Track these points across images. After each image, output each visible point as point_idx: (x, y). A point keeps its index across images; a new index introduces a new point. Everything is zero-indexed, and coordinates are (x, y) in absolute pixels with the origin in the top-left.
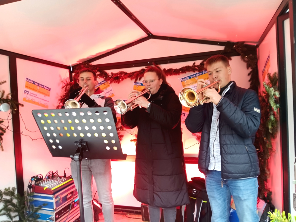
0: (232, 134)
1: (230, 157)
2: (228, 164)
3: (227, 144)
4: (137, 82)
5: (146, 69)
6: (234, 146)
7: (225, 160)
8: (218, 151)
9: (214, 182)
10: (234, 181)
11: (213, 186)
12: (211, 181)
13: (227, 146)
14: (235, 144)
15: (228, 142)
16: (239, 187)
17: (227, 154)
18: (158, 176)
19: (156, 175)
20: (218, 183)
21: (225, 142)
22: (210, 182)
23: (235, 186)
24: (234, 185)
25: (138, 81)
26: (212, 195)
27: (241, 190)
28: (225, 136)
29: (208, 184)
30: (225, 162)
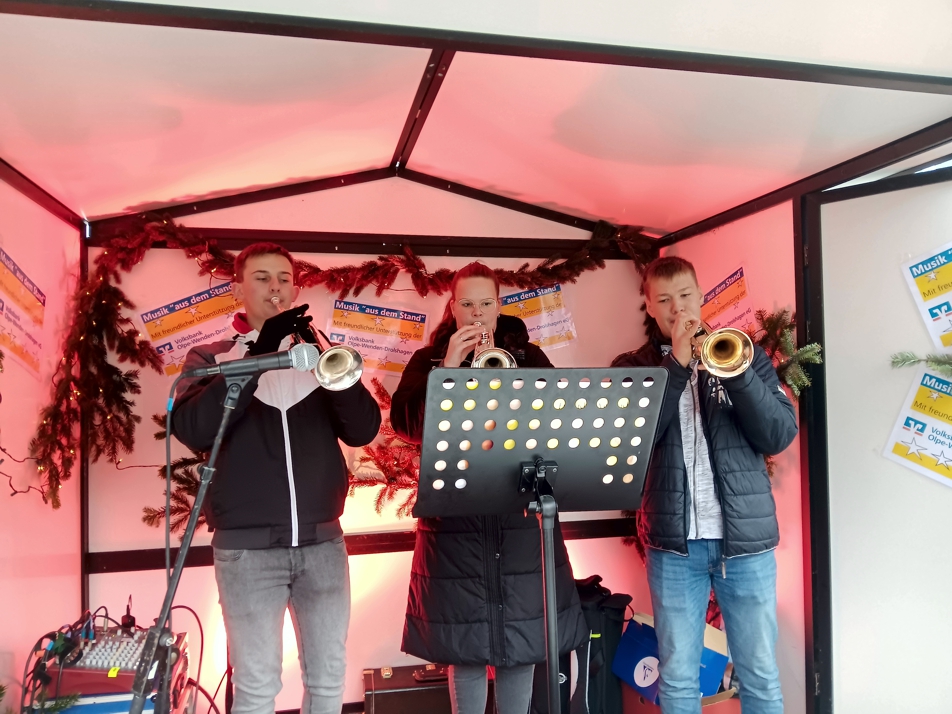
0: (742, 447)
1: (745, 501)
2: (740, 518)
3: (732, 471)
4: (346, 300)
5: (379, 263)
6: (747, 473)
7: (733, 510)
8: (706, 490)
9: (684, 569)
10: (739, 561)
11: (682, 582)
12: (678, 569)
13: (735, 477)
14: (749, 471)
15: (735, 467)
16: (755, 572)
17: (735, 495)
18: (518, 576)
19: (510, 574)
20: (694, 573)
21: (728, 466)
22: (675, 572)
23: (742, 573)
24: (739, 570)
25: (350, 298)
26: (677, 605)
27: (757, 579)
28: (726, 451)
29: (668, 579)
30: (734, 514)
